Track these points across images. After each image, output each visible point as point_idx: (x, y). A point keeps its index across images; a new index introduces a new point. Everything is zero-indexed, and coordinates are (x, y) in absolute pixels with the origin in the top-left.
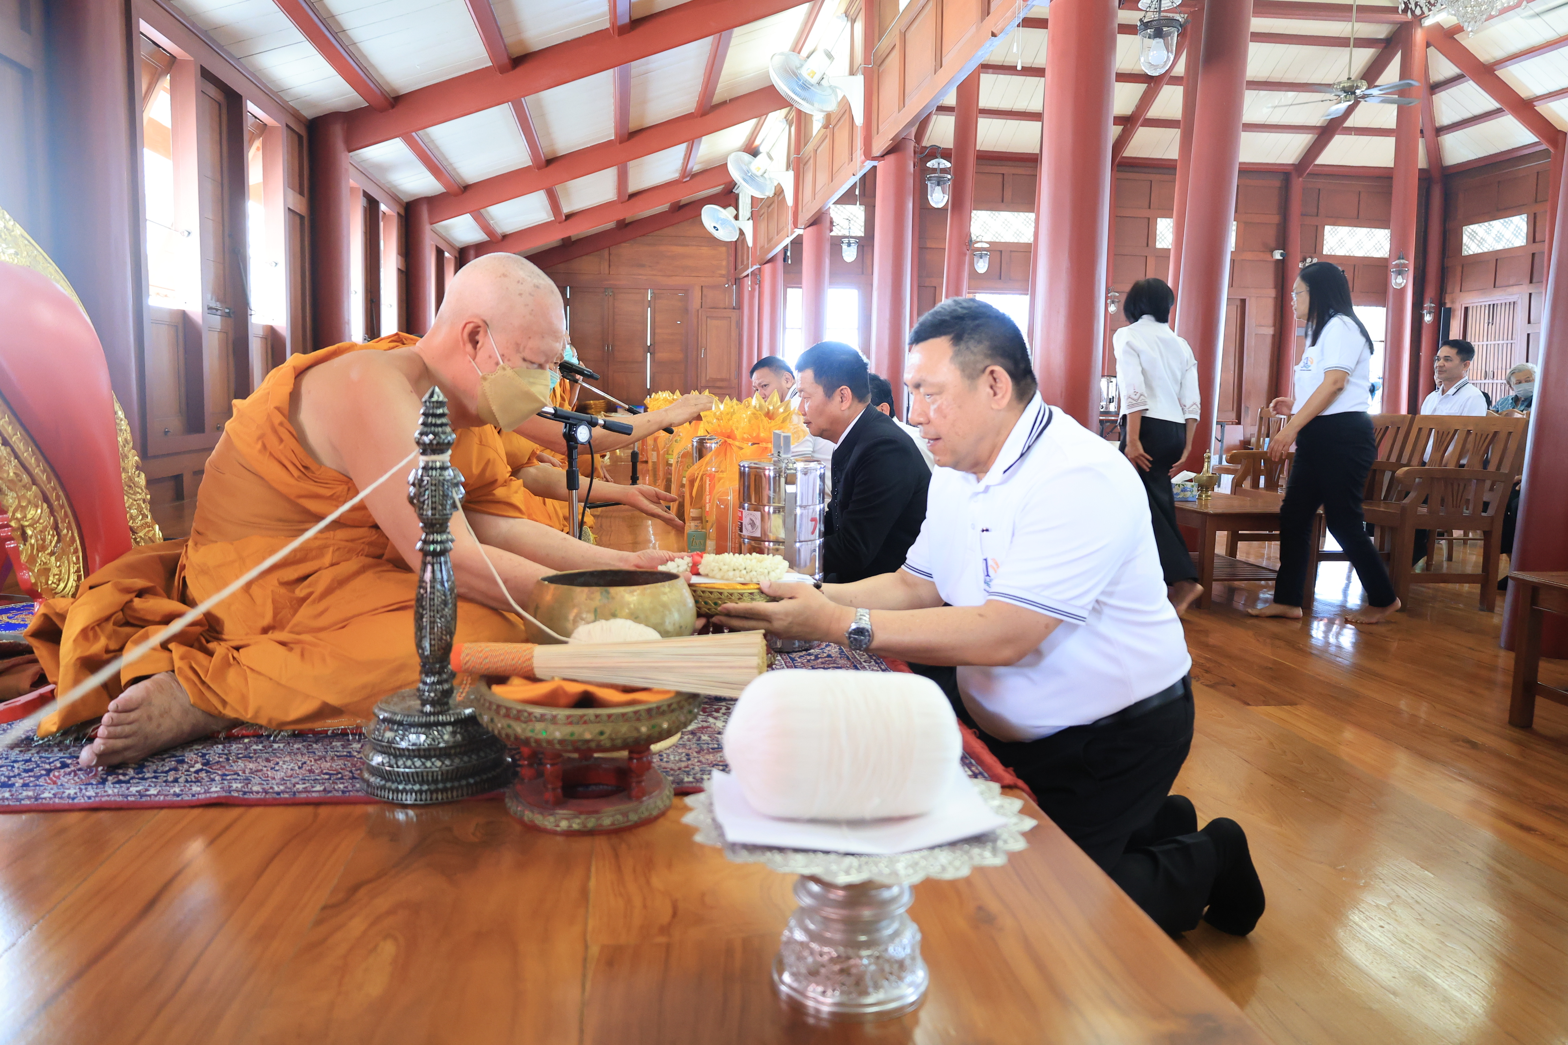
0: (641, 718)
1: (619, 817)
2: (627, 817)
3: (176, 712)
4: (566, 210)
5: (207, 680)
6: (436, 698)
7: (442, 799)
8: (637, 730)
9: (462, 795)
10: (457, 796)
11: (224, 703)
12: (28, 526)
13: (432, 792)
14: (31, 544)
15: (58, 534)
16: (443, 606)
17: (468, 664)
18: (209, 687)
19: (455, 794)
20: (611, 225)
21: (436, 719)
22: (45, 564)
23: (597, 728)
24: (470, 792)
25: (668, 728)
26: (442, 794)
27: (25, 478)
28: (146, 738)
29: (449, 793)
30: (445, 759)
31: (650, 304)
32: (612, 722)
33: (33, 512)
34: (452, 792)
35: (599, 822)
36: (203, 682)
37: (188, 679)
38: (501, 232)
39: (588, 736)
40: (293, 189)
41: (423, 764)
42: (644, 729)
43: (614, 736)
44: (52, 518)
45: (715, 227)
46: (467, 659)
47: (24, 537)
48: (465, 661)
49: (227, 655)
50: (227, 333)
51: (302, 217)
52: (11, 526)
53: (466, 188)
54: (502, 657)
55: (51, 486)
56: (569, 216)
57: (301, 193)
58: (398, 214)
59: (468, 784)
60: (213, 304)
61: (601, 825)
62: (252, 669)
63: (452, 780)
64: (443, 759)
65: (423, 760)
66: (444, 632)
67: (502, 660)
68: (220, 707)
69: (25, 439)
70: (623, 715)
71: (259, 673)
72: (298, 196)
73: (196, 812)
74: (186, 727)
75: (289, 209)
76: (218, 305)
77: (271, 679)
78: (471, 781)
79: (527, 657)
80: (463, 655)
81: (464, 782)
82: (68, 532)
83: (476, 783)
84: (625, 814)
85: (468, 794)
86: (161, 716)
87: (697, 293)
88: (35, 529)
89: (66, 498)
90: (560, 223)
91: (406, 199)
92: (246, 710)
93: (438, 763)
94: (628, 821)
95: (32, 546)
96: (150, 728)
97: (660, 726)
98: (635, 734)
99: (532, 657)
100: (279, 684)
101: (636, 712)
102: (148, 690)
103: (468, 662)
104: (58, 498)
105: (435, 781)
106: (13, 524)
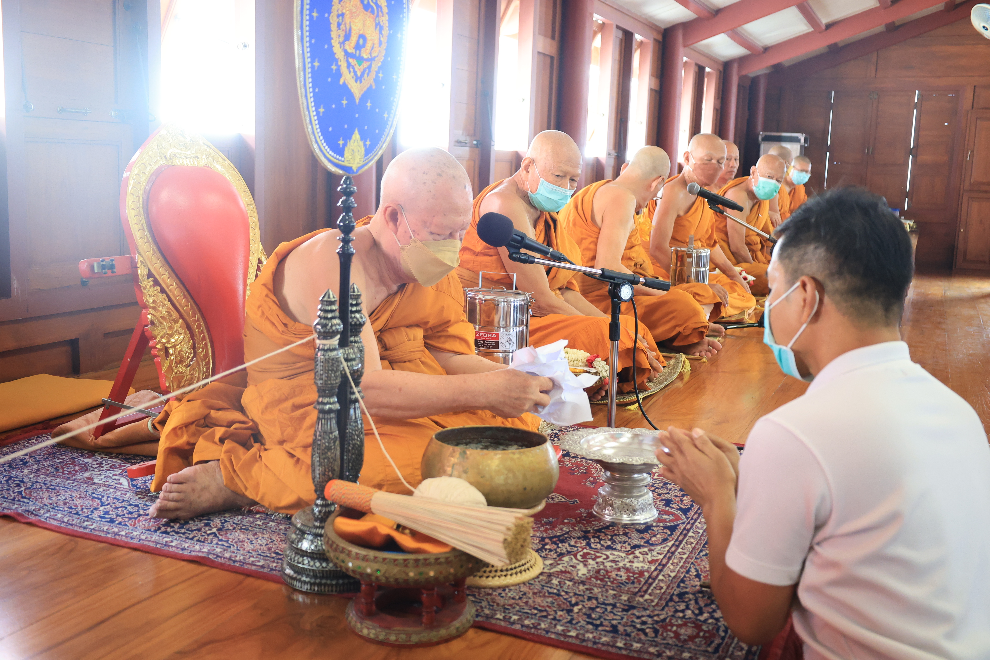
0: (409, 565)
1: (403, 636)
2: (410, 637)
3: (213, 489)
4: (824, 21)
5: (236, 469)
6: (320, 516)
7: (318, 590)
8: (407, 574)
9: (332, 591)
10: (328, 591)
11: (246, 488)
12: (171, 347)
13: (311, 584)
14: (170, 359)
15: (195, 353)
16: (326, 450)
17: (334, 497)
18: (238, 475)
19: (327, 589)
20: (881, 28)
21: (319, 532)
22: (180, 373)
23: (376, 566)
24: (338, 590)
25: (434, 576)
26: (318, 587)
27: (175, 315)
28: (191, 503)
29: (323, 587)
30: (324, 562)
31: (916, 106)
32: (386, 564)
33: (176, 337)
34: (325, 587)
35: (388, 636)
36: (235, 471)
37: (225, 467)
38: (762, 45)
39: (369, 571)
40: (545, 36)
41: (309, 562)
42: (411, 574)
43: (387, 575)
44: (191, 341)
45: (984, 27)
46: (333, 492)
47: (167, 354)
48: (332, 494)
49: (256, 453)
50: (474, 161)
51: (552, 58)
52: (157, 348)
53: (718, 12)
54: (352, 496)
55: (194, 318)
56: (829, 26)
57: (553, 38)
58: (655, 40)
59: (337, 584)
60: (462, 139)
61: (388, 639)
62: (266, 466)
63: (327, 578)
64: (322, 562)
65: (309, 560)
66: (327, 470)
67: (353, 498)
68: (244, 490)
69: (180, 288)
70: (395, 560)
71: (270, 470)
72: (549, 40)
73: (183, 563)
74: (220, 500)
75: (538, 52)
76: (468, 139)
77: (275, 474)
78: (341, 582)
79: (368, 499)
80: (331, 489)
81: (334, 582)
82: (203, 351)
83: (343, 584)
84: (409, 635)
85: (336, 591)
86: (202, 490)
87: (969, 94)
88: (175, 349)
89: (206, 327)
90: (820, 32)
91: (663, 27)
92: (257, 495)
93: (318, 564)
94: (410, 641)
95: (172, 361)
96: (194, 497)
97: (427, 574)
98: (404, 576)
99: (371, 500)
100: (279, 479)
101: (405, 560)
102: (196, 472)
103: (333, 495)
104: (199, 326)
105: (315, 577)
106: (158, 346)
